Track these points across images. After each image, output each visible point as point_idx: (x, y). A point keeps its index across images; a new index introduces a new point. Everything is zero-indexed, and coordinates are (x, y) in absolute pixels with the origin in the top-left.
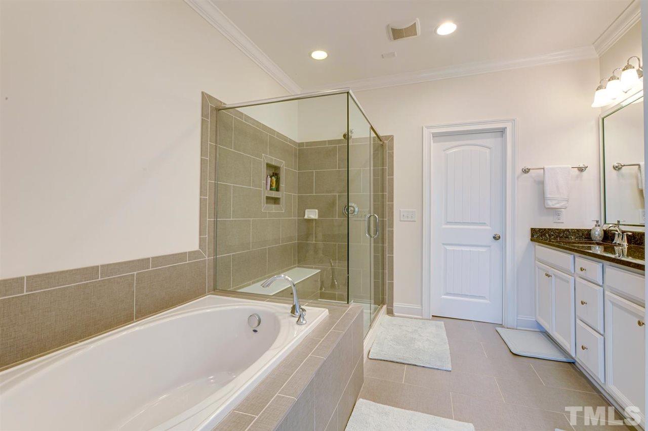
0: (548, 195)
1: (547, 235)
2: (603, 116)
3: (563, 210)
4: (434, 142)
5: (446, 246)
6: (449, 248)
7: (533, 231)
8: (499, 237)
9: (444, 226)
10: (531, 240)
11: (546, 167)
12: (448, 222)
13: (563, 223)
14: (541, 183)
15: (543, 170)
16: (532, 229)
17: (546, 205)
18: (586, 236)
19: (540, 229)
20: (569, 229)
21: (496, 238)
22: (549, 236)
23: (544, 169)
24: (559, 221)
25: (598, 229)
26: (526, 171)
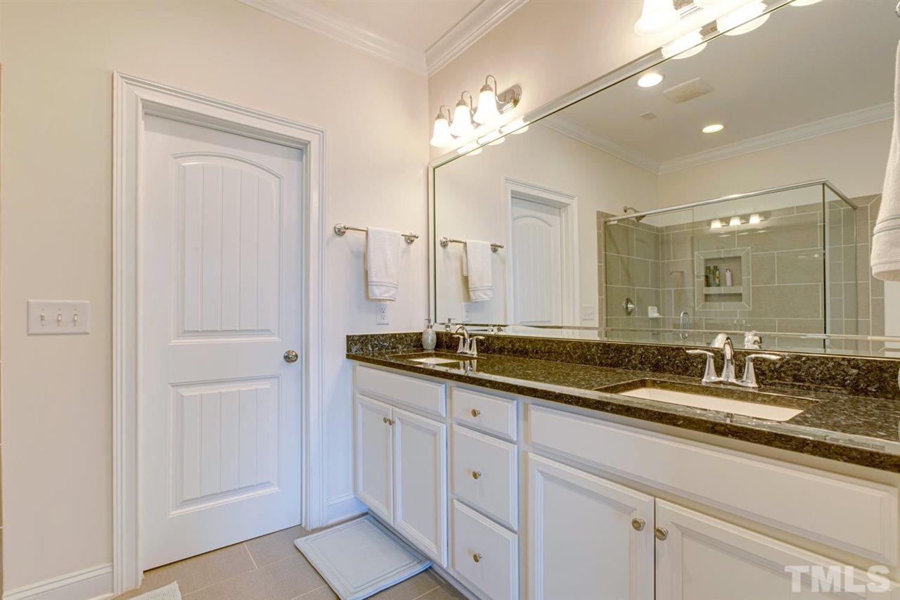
0: (373, 277)
1: (369, 346)
2: (434, 165)
3: (388, 303)
4: (146, 129)
5: (181, 390)
6: (187, 392)
7: (351, 340)
8: (296, 356)
9: (174, 342)
10: (348, 357)
11: (371, 228)
12: (185, 332)
13: (388, 324)
14: (363, 257)
15: (364, 233)
16: (347, 336)
17: (370, 295)
18: (416, 343)
19: (361, 337)
20: (396, 334)
21: (289, 358)
22: (373, 348)
23: (367, 232)
24: (382, 321)
25: (430, 331)
26: (340, 232)
